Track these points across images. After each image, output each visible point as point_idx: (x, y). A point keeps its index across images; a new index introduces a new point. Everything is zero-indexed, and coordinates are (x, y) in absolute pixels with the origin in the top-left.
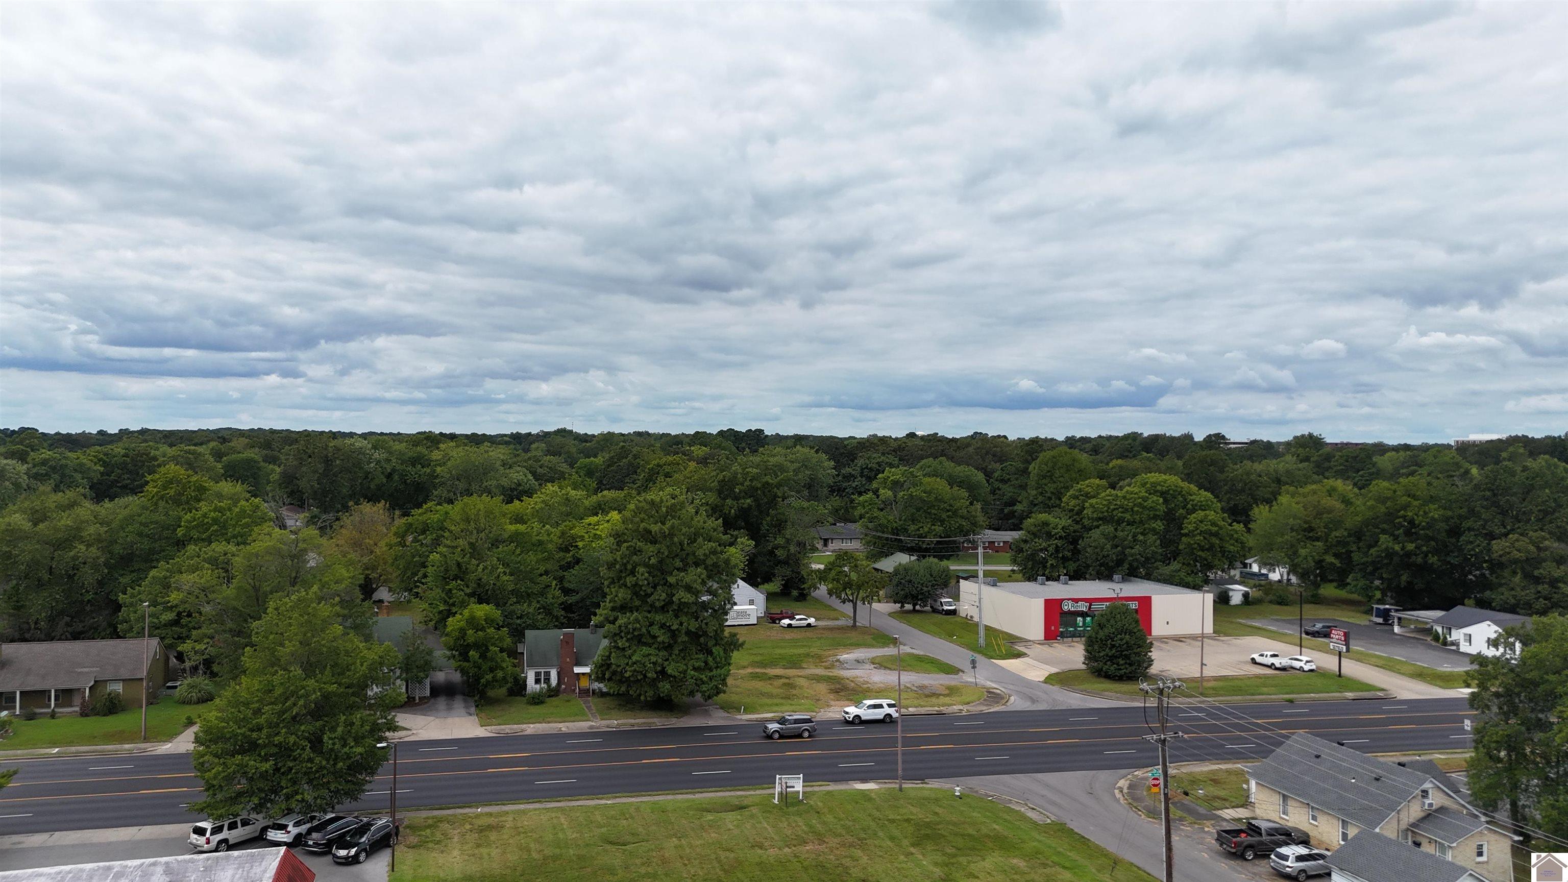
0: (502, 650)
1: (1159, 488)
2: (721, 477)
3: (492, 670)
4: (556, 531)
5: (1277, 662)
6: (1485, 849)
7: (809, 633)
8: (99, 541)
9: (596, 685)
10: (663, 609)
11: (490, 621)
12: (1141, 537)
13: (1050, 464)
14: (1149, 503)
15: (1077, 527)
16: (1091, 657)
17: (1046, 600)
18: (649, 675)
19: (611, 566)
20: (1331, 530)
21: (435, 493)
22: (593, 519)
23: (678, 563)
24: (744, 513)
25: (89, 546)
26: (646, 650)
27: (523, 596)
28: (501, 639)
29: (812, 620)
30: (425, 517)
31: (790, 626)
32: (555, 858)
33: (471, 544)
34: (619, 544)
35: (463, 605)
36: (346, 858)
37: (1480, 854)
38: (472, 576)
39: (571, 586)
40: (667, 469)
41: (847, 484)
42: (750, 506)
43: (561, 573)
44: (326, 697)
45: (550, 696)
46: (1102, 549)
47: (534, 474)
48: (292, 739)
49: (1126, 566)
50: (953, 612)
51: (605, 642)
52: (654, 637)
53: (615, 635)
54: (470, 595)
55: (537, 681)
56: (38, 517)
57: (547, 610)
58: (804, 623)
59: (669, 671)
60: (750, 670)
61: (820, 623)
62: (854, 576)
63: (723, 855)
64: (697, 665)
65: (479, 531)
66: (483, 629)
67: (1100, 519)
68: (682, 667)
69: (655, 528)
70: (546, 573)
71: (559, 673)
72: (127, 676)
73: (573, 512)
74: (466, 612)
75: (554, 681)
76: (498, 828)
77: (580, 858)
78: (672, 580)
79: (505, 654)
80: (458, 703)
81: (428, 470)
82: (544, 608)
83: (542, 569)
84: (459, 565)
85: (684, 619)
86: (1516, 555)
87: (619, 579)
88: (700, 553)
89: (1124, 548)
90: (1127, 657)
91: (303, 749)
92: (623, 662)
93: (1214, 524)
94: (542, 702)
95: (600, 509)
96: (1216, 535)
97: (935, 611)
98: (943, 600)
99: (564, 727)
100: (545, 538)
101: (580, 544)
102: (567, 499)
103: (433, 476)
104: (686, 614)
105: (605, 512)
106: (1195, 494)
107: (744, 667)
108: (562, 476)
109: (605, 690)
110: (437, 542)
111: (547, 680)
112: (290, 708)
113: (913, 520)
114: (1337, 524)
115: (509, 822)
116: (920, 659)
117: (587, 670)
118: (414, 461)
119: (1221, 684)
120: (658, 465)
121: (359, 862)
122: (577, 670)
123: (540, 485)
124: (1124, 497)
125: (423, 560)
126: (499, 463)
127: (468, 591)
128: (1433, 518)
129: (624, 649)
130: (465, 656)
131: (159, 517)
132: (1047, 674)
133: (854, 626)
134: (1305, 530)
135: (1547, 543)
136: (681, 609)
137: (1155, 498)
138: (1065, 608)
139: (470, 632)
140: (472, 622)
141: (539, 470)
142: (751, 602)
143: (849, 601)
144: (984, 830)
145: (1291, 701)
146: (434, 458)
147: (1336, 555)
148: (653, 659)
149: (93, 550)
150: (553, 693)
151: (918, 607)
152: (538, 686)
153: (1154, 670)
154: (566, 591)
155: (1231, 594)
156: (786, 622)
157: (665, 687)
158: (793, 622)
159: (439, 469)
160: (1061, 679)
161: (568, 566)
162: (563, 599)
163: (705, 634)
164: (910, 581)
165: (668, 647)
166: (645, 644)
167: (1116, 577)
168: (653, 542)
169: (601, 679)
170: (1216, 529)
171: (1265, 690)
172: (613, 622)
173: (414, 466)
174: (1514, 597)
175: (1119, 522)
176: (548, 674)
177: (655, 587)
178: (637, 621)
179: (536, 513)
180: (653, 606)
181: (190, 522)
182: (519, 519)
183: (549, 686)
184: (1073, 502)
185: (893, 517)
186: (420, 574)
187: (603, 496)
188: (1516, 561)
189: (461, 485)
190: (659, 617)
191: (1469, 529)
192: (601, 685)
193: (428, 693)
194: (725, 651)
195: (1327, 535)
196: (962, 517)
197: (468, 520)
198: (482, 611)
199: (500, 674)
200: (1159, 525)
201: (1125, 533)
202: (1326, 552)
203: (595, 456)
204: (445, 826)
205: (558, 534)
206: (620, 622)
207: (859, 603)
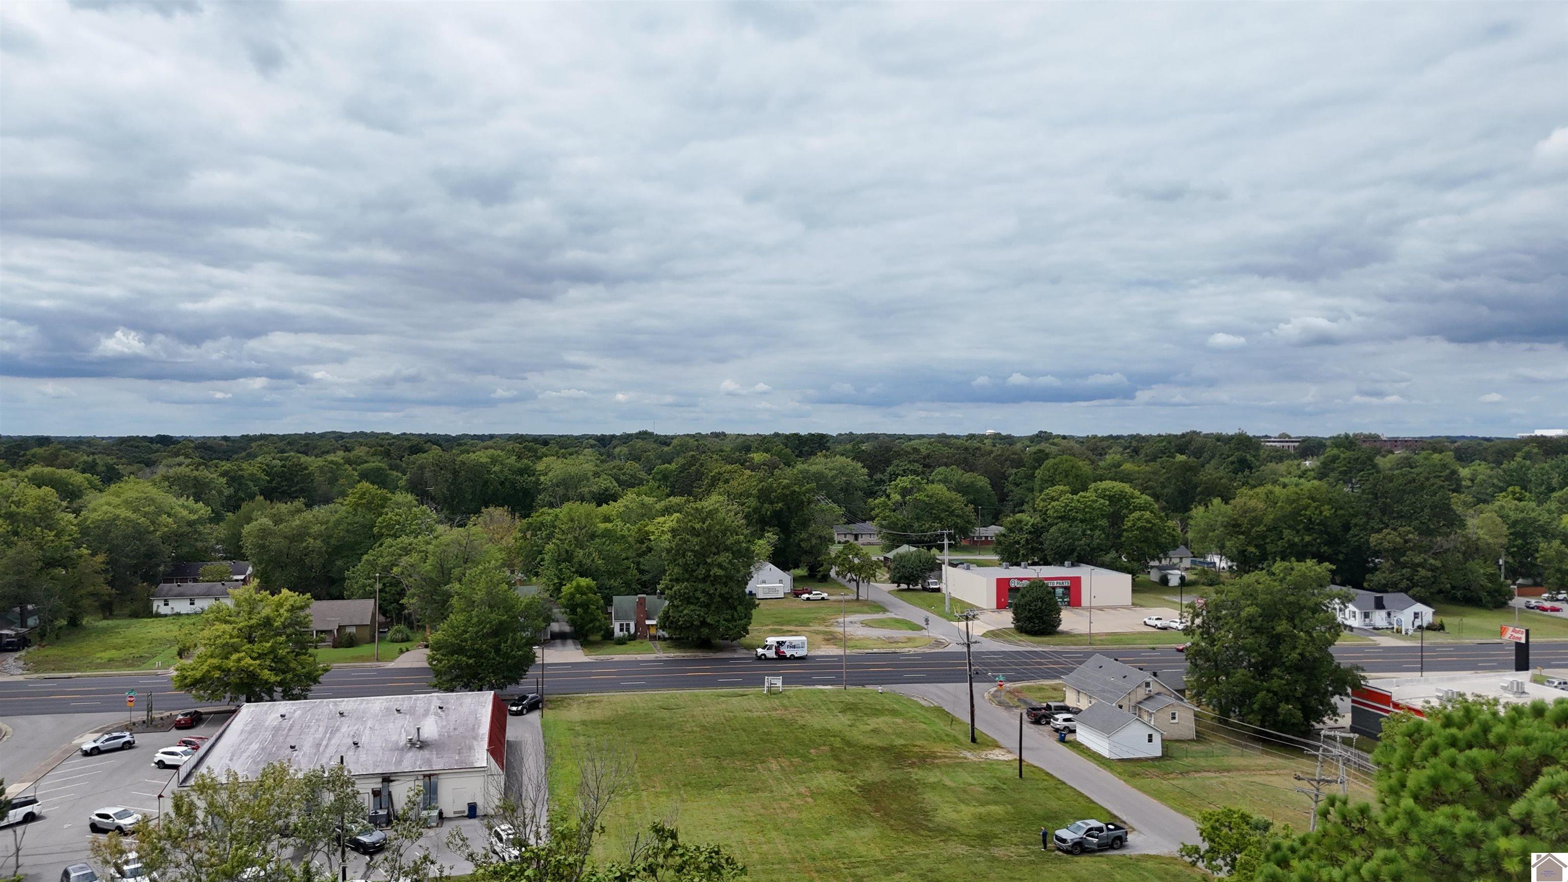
0: (598, 608)
1: (1108, 493)
2: (760, 486)
3: (592, 621)
4: (635, 528)
5: (1159, 623)
6: (1177, 716)
7: (822, 604)
8: (321, 536)
9: (661, 633)
10: (704, 580)
11: (589, 588)
12: (1089, 532)
13: (1052, 471)
14: (1096, 505)
15: (1044, 524)
16: (1017, 619)
17: (998, 580)
18: (695, 623)
19: (669, 551)
20: (1253, 526)
21: (540, 497)
22: (661, 519)
23: (714, 549)
24: (777, 514)
25: (315, 539)
26: (692, 607)
27: (612, 575)
28: (597, 601)
29: (825, 595)
30: (540, 519)
31: (808, 599)
32: (631, 714)
33: (575, 537)
34: (674, 537)
35: (570, 579)
36: (517, 711)
37: (1174, 718)
38: (576, 560)
39: (646, 568)
40: (727, 476)
41: (877, 488)
42: (781, 509)
43: (637, 559)
44: (501, 623)
45: (630, 640)
46: (1056, 541)
47: (617, 480)
48: (484, 647)
49: (1076, 554)
50: (938, 590)
51: (667, 603)
52: (698, 599)
53: (672, 597)
54: (576, 572)
55: (621, 630)
56: (278, 520)
57: (627, 584)
58: (820, 597)
59: (708, 620)
60: (771, 627)
61: (832, 598)
62: (856, 561)
63: (727, 714)
64: (727, 617)
65: (581, 529)
66: (585, 594)
67: (1060, 518)
68: (717, 618)
69: (697, 526)
70: (627, 558)
71: (636, 625)
72: (358, 623)
73: (647, 514)
74: (574, 583)
75: (632, 630)
76: (600, 701)
77: (646, 714)
78: (709, 560)
79: (600, 611)
80: (570, 642)
81: (533, 479)
82: (625, 583)
83: (624, 555)
84: (567, 552)
85: (718, 586)
86: (1386, 545)
87: (675, 560)
88: (728, 542)
89: (1074, 540)
90: (1041, 618)
91: (490, 653)
92: (677, 615)
93: (1148, 521)
94: (624, 643)
95: (667, 511)
96: (1150, 530)
97: (925, 589)
98: (930, 581)
99: (639, 657)
100: (627, 533)
101: (652, 538)
102: (642, 504)
103: (537, 483)
104: (720, 583)
105: (670, 514)
106: (1138, 498)
107: (767, 625)
108: (641, 482)
109: (667, 636)
110: (550, 537)
111: (628, 630)
112: (482, 629)
113: (918, 519)
114: (1256, 521)
115: (605, 699)
116: (897, 621)
117: (654, 622)
118: (521, 472)
119: (1110, 637)
120: (719, 473)
121: (522, 714)
122: (648, 622)
123: (623, 489)
124: (1078, 501)
125: (540, 549)
126: (591, 474)
127: (573, 570)
128: (1326, 517)
129: (678, 607)
130: (573, 611)
131: (359, 519)
132: (985, 631)
133: (858, 599)
134: (1233, 526)
135: (1410, 536)
136: (716, 580)
137: (1102, 501)
138: (1012, 585)
139: (578, 596)
140: (578, 588)
141: (622, 477)
142: (781, 581)
143: (854, 580)
144: (887, 707)
145: (1154, 649)
146: (538, 469)
147: (1256, 546)
148: (698, 613)
149: (318, 542)
150: (633, 638)
151: (911, 587)
152: (622, 633)
153: (1062, 627)
154: (642, 572)
155: (1169, 577)
156: (806, 596)
157: (705, 631)
158: (811, 596)
159: (542, 478)
160: (994, 635)
161: (644, 554)
162: (638, 576)
163: (732, 597)
164: (904, 566)
165: (707, 606)
166: (692, 603)
167: (1066, 563)
168: (698, 535)
169: (663, 627)
170: (1150, 525)
171: (1139, 641)
172: (671, 589)
173: (522, 475)
174: (1385, 578)
175: (1074, 519)
176: (628, 625)
177: (698, 566)
178: (686, 588)
179: (620, 515)
180: (697, 578)
181: (381, 523)
182: (607, 519)
183: (629, 633)
184: (1042, 504)
185: (901, 516)
186: (538, 559)
187: (670, 502)
188: (1387, 550)
189: (561, 491)
190: (701, 586)
191: (1356, 525)
192: (664, 633)
193: (549, 637)
194: (746, 609)
195: (1250, 530)
196: (957, 516)
197: (572, 520)
198: (584, 582)
199: (598, 624)
200: (1104, 522)
201: (1077, 529)
202: (1249, 544)
203: (669, 463)
204: (568, 701)
205: (636, 530)
206: (675, 588)
207: (861, 583)
